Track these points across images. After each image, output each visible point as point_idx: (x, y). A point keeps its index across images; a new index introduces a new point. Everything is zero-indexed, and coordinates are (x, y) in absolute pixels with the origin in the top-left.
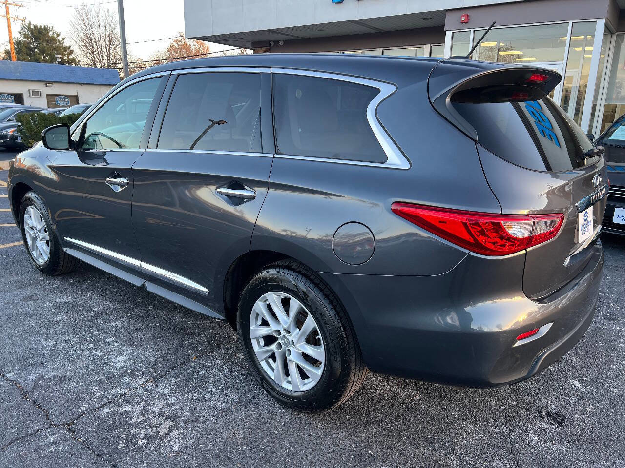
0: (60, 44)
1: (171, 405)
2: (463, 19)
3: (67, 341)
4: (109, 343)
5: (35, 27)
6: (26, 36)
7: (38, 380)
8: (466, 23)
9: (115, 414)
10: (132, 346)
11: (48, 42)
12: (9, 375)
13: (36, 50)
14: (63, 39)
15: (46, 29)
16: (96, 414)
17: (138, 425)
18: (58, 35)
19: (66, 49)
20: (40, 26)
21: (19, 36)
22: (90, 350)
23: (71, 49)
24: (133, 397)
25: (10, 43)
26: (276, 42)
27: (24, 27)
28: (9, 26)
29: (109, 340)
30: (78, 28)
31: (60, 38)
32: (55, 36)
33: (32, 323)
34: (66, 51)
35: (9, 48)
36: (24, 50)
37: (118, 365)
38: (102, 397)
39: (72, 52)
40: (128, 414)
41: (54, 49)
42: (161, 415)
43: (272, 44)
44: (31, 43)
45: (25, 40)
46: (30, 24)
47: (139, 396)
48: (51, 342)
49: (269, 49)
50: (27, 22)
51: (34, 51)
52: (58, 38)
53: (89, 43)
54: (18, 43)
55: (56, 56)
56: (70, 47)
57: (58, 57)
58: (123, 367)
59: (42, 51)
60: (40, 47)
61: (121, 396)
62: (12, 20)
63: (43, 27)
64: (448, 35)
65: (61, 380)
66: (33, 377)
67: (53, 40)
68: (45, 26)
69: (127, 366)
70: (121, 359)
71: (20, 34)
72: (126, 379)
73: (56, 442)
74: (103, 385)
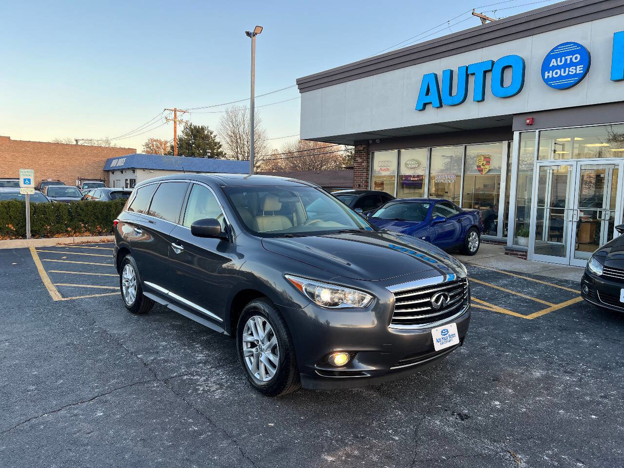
0: (212, 140)
2: (528, 121)
5: (195, 127)
6: (187, 134)
8: (531, 125)
11: (203, 139)
13: (193, 145)
14: (215, 136)
15: (203, 129)
18: (211, 133)
19: (216, 144)
20: (199, 127)
21: (182, 134)
23: (221, 144)
25: (175, 140)
26: (374, 141)
27: (187, 128)
28: (175, 128)
30: (227, 127)
31: (212, 136)
32: (209, 134)
34: (216, 146)
35: (173, 144)
36: (185, 145)
39: (220, 146)
41: (207, 144)
43: (371, 142)
44: (190, 140)
45: (186, 137)
46: (191, 125)
49: (368, 146)
50: (189, 124)
51: (191, 146)
53: (235, 139)
54: (181, 140)
55: (207, 151)
56: (219, 143)
57: (208, 152)
59: (198, 147)
60: (197, 142)
62: (177, 122)
63: (200, 127)
64: (516, 135)
67: (207, 137)
68: (202, 126)
71: (183, 132)
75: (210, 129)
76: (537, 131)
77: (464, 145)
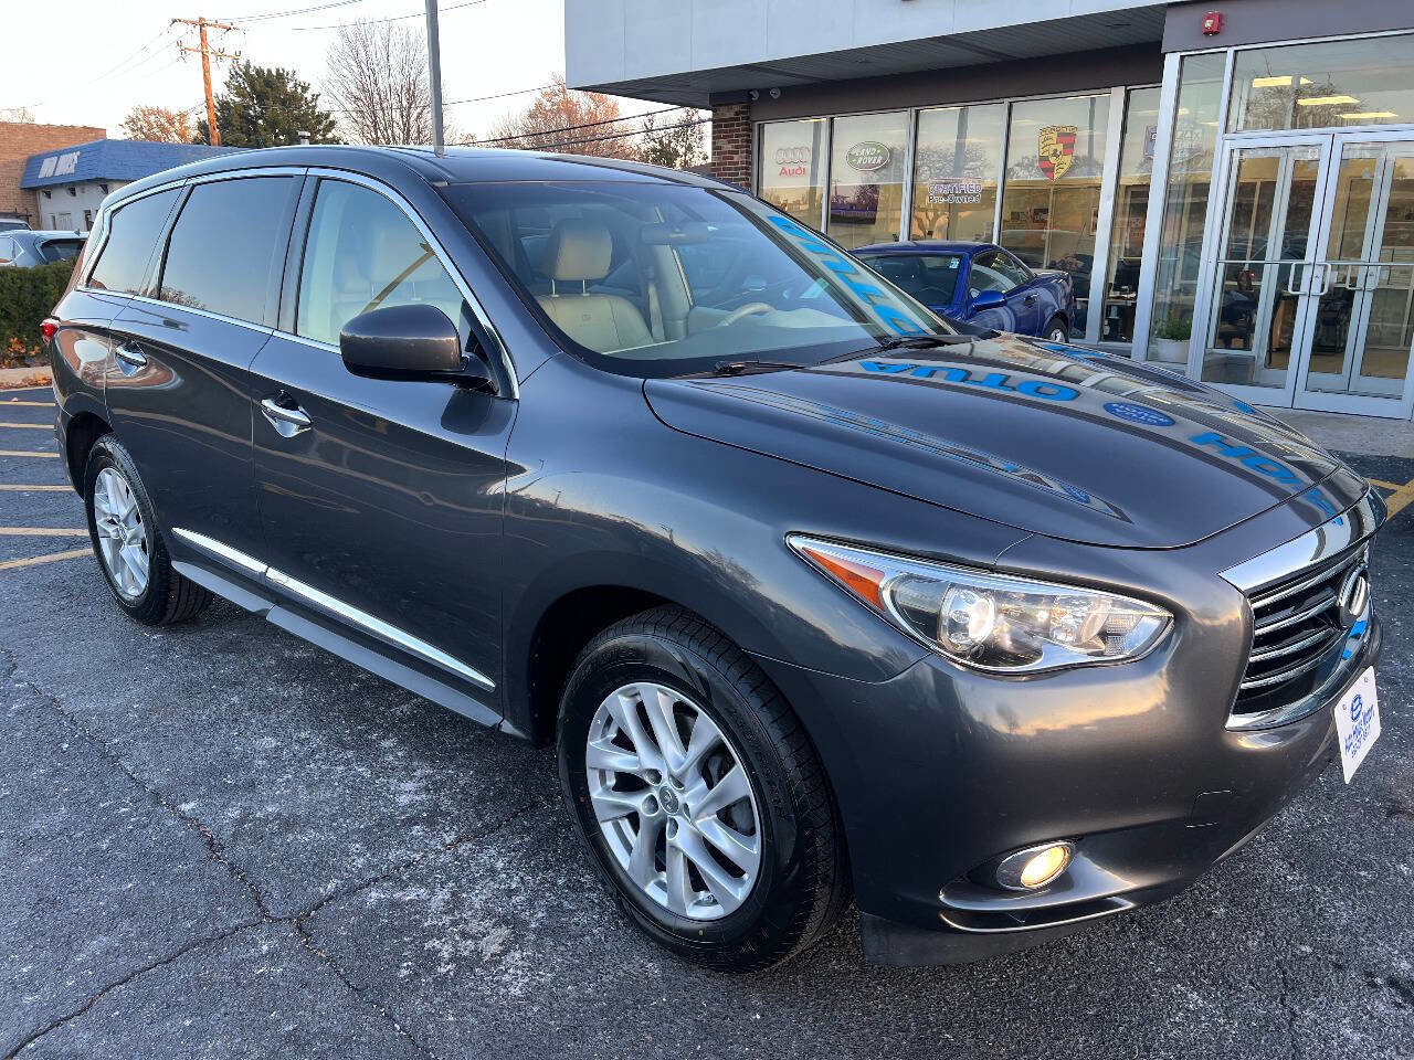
0: (309, 108)
1: (510, 893)
2: (1208, 24)
3: (301, 743)
4: (386, 751)
5: (259, 72)
6: (240, 91)
7: (241, 821)
8: (1216, 33)
9: (394, 904)
10: (431, 760)
11: (283, 103)
12: (185, 807)
13: (260, 122)
14: (315, 97)
15: (280, 76)
16: (355, 900)
17: (439, 933)
18: (305, 89)
19: (320, 118)
20: (269, 71)
21: (226, 91)
22: (347, 763)
23: (331, 118)
24: (432, 870)
25: (208, 107)
26: (765, 92)
27: (237, 73)
28: (206, 71)
29: (386, 744)
30: (346, 72)
31: (308, 95)
32: (299, 90)
33: (235, 699)
34: (320, 123)
35: (204, 117)
36: (236, 121)
37: (404, 800)
38: (370, 866)
39: (332, 124)
40: (419, 907)
41: (297, 119)
42: (488, 913)
43: (756, 96)
44: (248, 107)
45: (237, 100)
46: (248, 66)
47: (444, 868)
48: (270, 742)
49: (748, 107)
50: (242, 62)
51: (255, 124)
52: (305, 95)
53: (368, 105)
54: (224, 106)
55: (300, 133)
56: (327, 116)
57: (304, 137)
58: (411, 805)
59: (273, 124)
60: (269, 114)
61: (407, 867)
62: (212, 58)
63: (274, 73)
64: (1171, 62)
65: (288, 824)
66: (234, 813)
67: (293, 100)
68: (278, 70)
69: (422, 804)
70: (410, 786)
71: (228, 86)
72: (417, 830)
73: (273, 956)
74: (372, 840)
75: (302, 78)
76: (1231, 51)
77: (1007, 101)
